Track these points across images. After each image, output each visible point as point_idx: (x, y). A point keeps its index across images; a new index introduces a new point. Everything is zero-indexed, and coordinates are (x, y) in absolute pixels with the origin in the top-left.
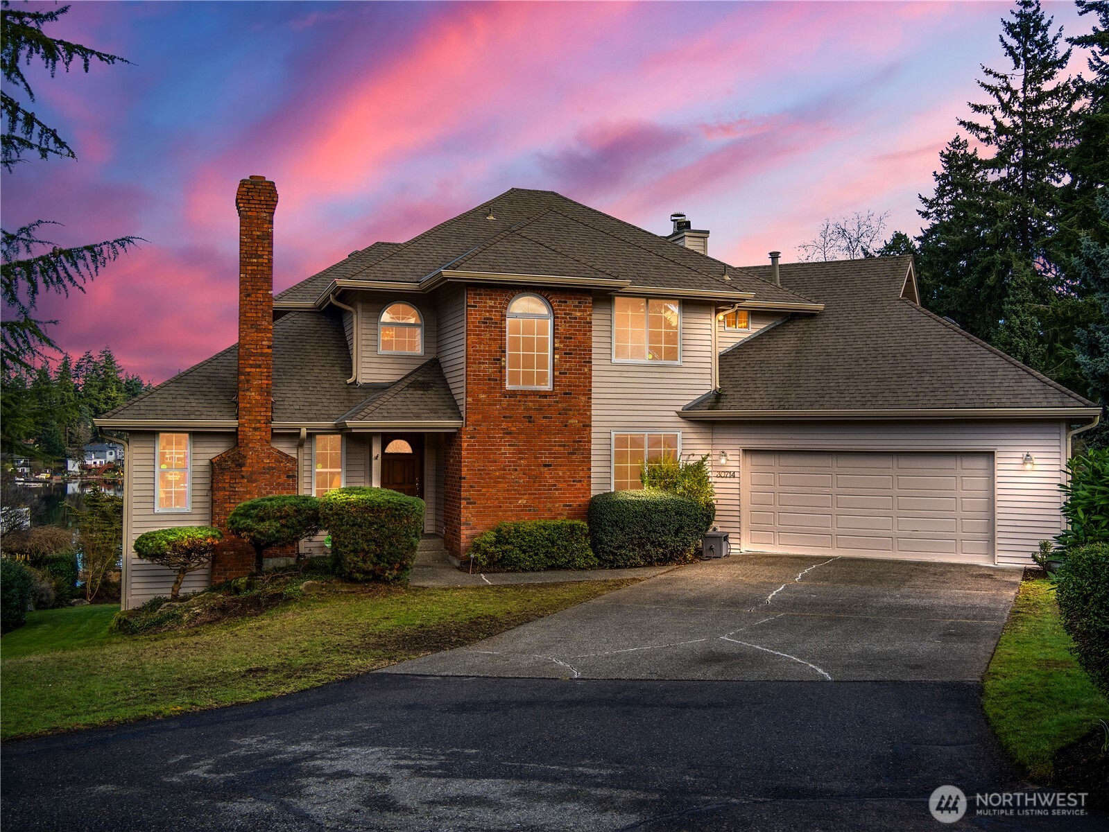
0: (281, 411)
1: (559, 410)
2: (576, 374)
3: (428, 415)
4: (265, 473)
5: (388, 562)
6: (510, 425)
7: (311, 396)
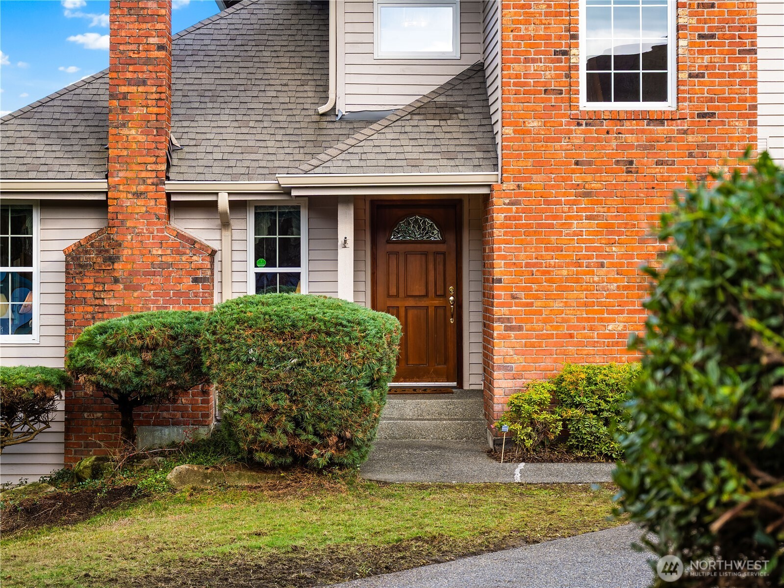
0: (188, 163)
1: (689, 147)
2: (722, 76)
3: (436, 163)
4: (154, 274)
5: (316, 434)
6: (589, 177)
7: (247, 137)
